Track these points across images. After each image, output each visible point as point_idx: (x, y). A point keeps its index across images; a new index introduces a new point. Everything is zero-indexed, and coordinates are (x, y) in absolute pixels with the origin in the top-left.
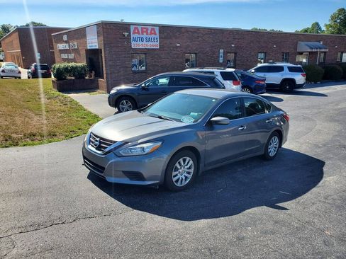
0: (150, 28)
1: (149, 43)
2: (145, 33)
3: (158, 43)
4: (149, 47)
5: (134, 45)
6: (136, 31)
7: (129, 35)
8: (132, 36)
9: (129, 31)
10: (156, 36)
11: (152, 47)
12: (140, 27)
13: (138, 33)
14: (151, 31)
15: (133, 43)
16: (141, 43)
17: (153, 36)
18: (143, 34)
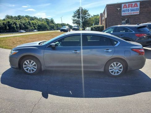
0: (134, 4)
1: (132, 12)
2: (130, 7)
3: (139, 11)
4: (132, 14)
5: (123, 14)
6: (125, 6)
7: (121, 9)
8: (122, 9)
9: (121, 7)
10: (137, 8)
11: (134, 14)
12: (127, 4)
13: (126, 7)
14: (135, 5)
15: (122, 13)
16: (127, 12)
17: (136, 8)
18: (129, 7)
